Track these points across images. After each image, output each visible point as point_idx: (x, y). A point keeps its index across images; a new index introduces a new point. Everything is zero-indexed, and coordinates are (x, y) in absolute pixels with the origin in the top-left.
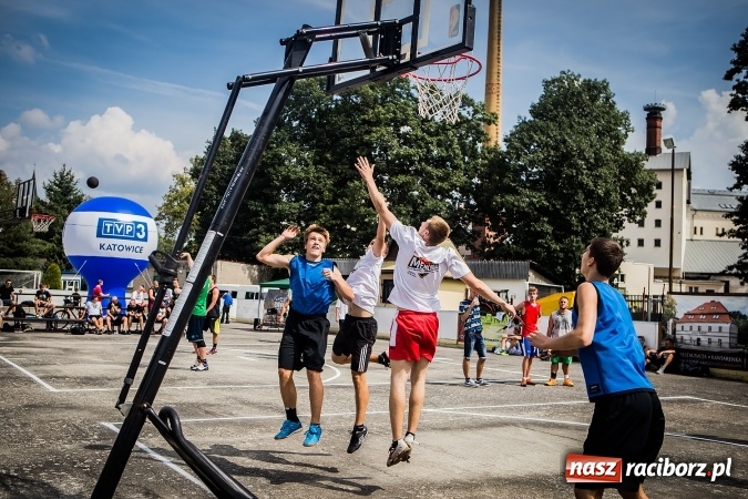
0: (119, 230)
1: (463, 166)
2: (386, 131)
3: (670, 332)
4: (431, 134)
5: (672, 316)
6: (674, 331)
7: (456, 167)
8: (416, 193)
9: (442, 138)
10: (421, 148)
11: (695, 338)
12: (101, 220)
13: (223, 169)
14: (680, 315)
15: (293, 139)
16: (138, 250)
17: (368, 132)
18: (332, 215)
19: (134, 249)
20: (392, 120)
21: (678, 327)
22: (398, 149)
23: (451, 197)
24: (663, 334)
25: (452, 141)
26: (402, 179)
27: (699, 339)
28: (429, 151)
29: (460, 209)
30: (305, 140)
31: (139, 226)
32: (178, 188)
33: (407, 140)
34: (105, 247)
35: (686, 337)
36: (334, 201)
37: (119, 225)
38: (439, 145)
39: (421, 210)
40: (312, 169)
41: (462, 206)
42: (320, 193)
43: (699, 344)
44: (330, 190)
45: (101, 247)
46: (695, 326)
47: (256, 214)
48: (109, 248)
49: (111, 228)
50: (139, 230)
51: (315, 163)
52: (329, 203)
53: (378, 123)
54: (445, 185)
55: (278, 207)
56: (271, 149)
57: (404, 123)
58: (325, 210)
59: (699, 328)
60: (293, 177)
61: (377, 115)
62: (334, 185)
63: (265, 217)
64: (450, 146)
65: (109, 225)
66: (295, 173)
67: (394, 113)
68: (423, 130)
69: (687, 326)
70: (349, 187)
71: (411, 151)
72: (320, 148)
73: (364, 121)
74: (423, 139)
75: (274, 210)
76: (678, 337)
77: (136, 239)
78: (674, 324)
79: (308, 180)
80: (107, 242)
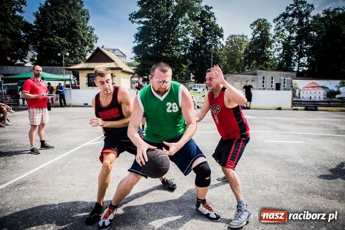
3: (297, 94)
5: (297, 88)
6: (299, 94)
11: (309, 96)
14: (301, 88)
21: (301, 92)
24: (294, 96)
27: (311, 97)
35: (304, 96)
43: (310, 99)
46: (309, 92)
59: (311, 93)
69: (305, 92)
76: (301, 96)
78: (299, 91)
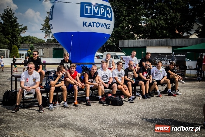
0: (96, 12)
19: (106, 26)
31: (107, 9)
34: (87, 24)
37: (96, 8)
45: (84, 24)
50: (108, 12)
65: (89, 7)
77: (107, 18)
80: (89, 20)
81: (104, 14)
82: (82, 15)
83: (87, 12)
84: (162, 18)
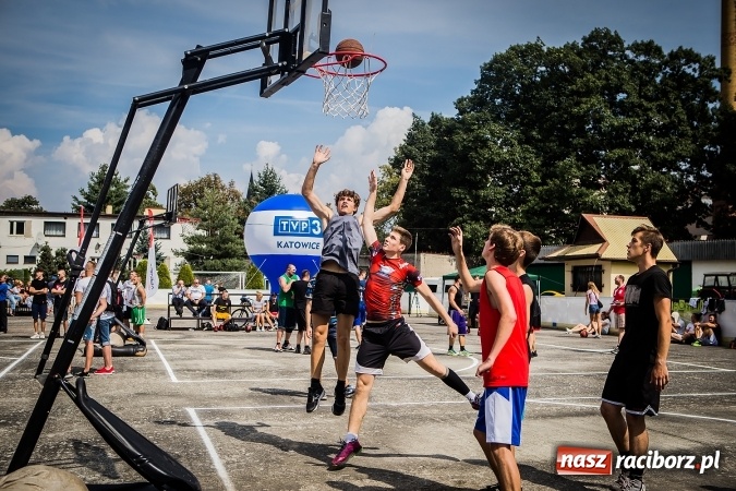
0: (295, 228)
1: (690, 132)
2: (596, 101)
4: (649, 99)
7: (682, 135)
8: (636, 167)
9: (663, 103)
10: (638, 116)
12: (277, 218)
13: (424, 157)
15: (496, 119)
16: (315, 246)
17: (578, 104)
18: (541, 198)
19: (311, 246)
20: (604, 88)
22: (612, 120)
23: (678, 169)
25: (675, 106)
26: (618, 152)
28: (649, 119)
29: (689, 183)
30: (510, 118)
31: (314, 222)
32: (385, 179)
33: (623, 109)
34: (283, 245)
36: (544, 183)
37: (295, 222)
38: (661, 109)
39: (641, 186)
40: (518, 149)
41: (691, 179)
42: (527, 174)
44: (537, 171)
45: (279, 245)
47: (461, 201)
48: (286, 245)
49: (287, 225)
50: (315, 227)
51: (520, 143)
52: (537, 184)
53: (589, 92)
54: (669, 156)
55: (482, 193)
56: (473, 131)
57: (619, 90)
58: (533, 193)
60: (497, 159)
61: (586, 84)
62: (542, 166)
63: (469, 204)
64: (673, 111)
65: (285, 223)
66: (499, 154)
67: (607, 78)
68: (640, 97)
70: (558, 167)
71: (628, 121)
72: (527, 126)
73: (573, 93)
74: (640, 106)
75: (478, 197)
77: (312, 235)
79: (513, 161)
80: (284, 239)
81: (306, 230)
82: (276, 234)
83: (282, 230)
84: (620, 190)
